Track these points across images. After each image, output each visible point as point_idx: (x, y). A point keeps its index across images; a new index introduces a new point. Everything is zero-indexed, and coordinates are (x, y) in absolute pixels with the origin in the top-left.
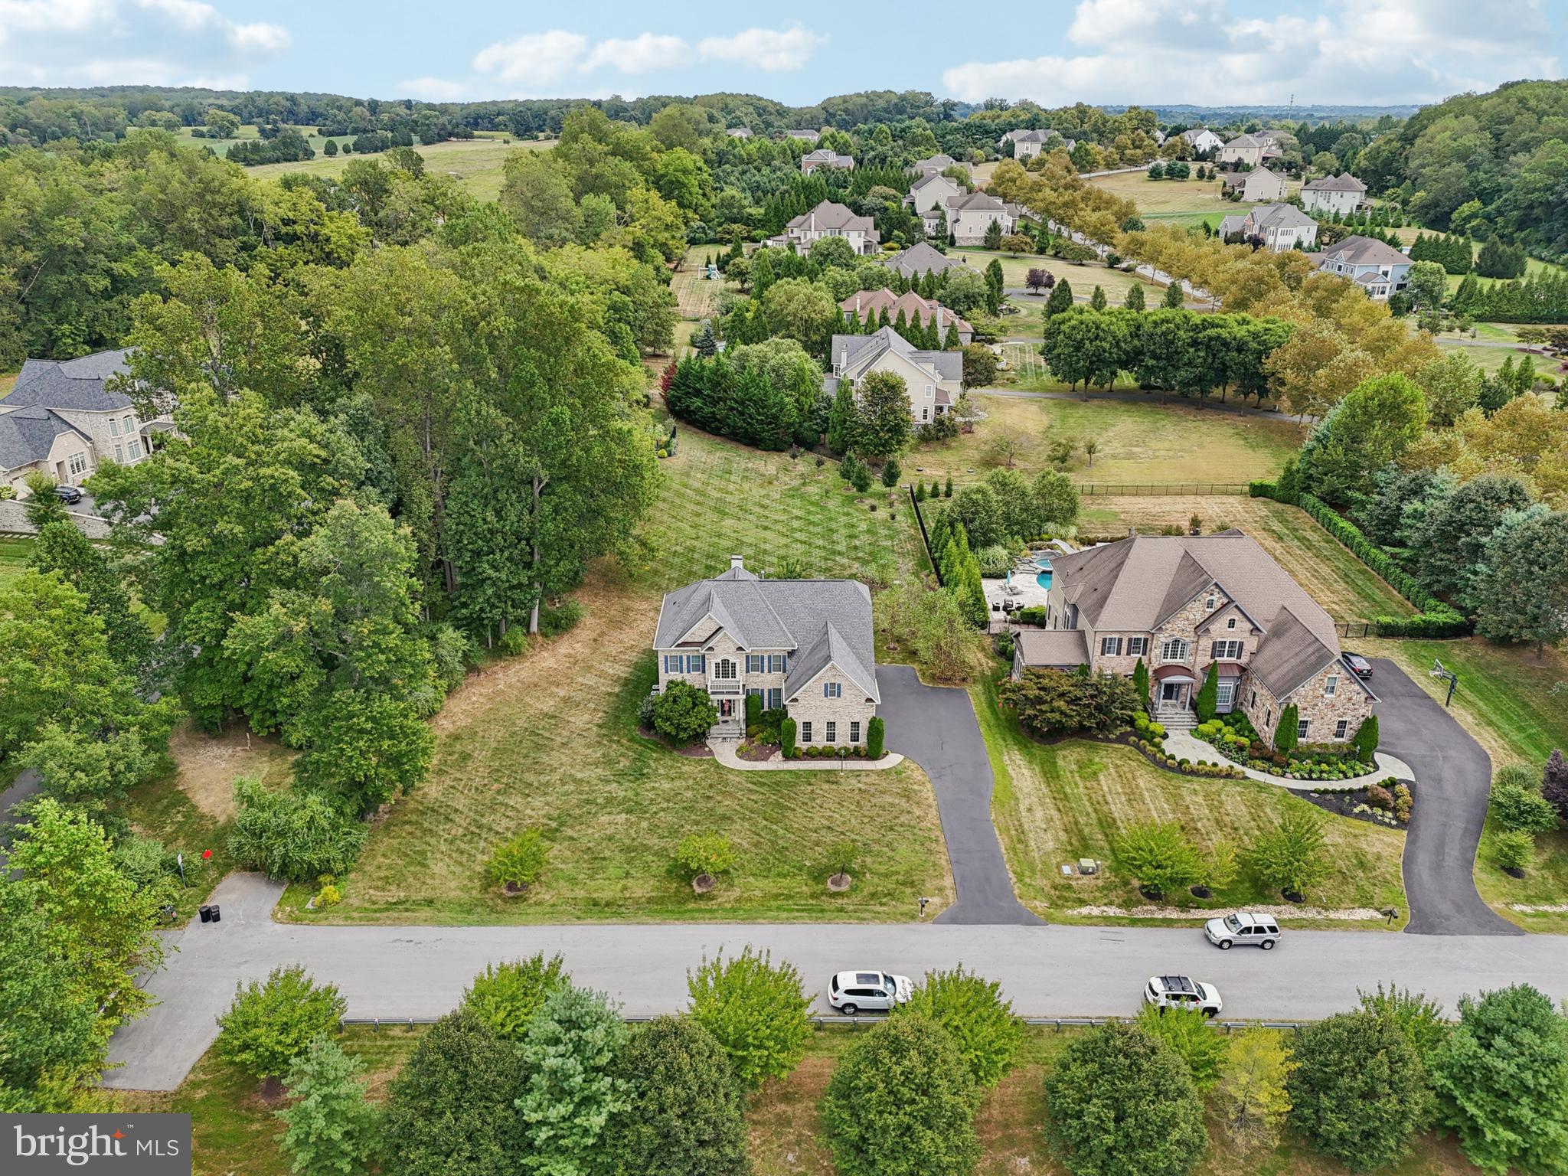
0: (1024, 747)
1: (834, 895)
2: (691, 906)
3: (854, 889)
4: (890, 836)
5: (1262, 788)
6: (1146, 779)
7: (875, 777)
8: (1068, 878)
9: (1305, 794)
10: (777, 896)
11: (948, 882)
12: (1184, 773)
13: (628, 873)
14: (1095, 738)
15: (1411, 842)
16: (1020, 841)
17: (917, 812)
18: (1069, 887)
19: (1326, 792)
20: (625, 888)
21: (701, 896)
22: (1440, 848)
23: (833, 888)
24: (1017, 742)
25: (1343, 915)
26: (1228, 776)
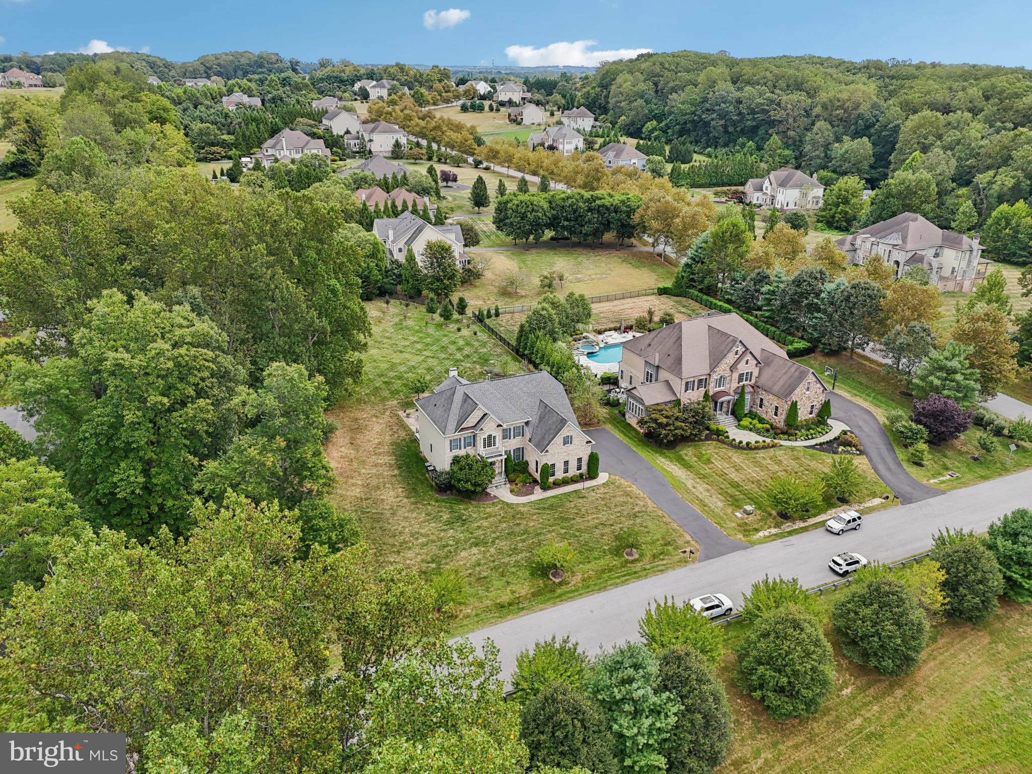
0: (661, 454)
1: (633, 562)
2: (559, 591)
3: (641, 555)
4: (638, 520)
5: (793, 449)
6: (736, 457)
7: (602, 490)
8: (742, 519)
9: (812, 447)
10: (603, 571)
11: (688, 538)
12: (751, 449)
13: (508, 583)
14: (694, 441)
15: (870, 461)
16: (705, 506)
17: (642, 503)
18: (746, 524)
19: (821, 444)
20: (513, 592)
21: (560, 584)
22: (883, 459)
23: (630, 558)
24: (656, 452)
25: (868, 504)
26: (773, 446)
